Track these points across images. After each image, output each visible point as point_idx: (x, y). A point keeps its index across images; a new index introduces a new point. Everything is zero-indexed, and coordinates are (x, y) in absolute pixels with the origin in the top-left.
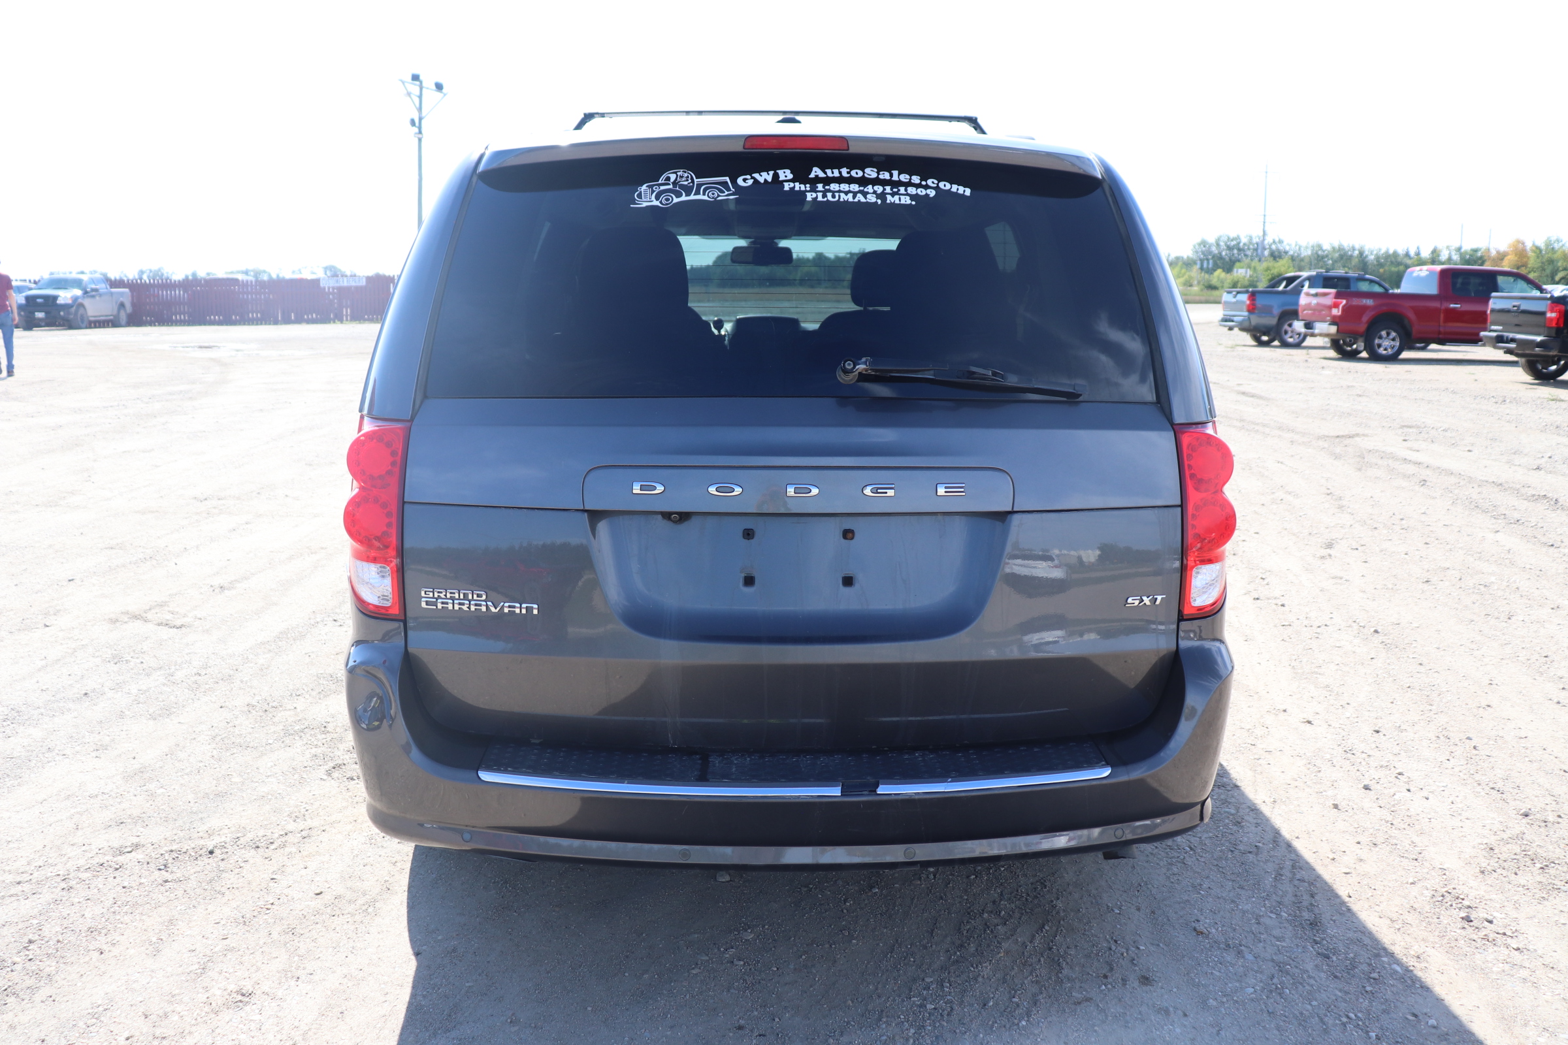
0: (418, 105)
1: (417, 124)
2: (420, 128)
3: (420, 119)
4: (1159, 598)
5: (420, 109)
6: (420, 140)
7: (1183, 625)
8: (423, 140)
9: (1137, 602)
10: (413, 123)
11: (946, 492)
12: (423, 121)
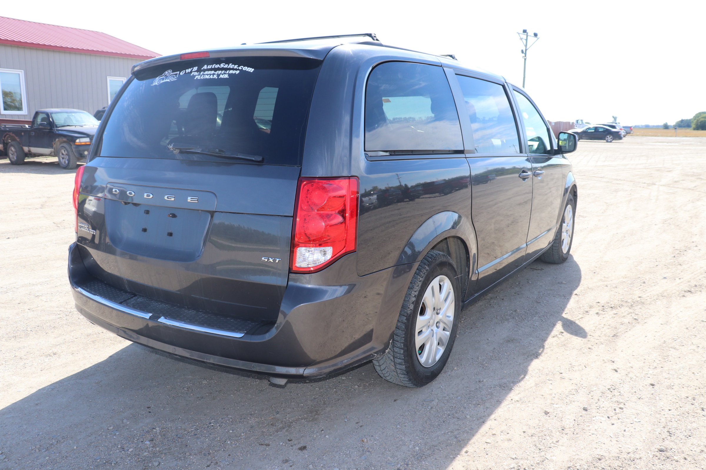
0: (525, 44)
1: (524, 52)
2: (525, 54)
3: (526, 50)
4: (278, 260)
5: (526, 46)
6: (525, 59)
7: (292, 276)
8: (527, 59)
9: (266, 260)
10: (522, 52)
11: (191, 200)
12: (527, 51)
